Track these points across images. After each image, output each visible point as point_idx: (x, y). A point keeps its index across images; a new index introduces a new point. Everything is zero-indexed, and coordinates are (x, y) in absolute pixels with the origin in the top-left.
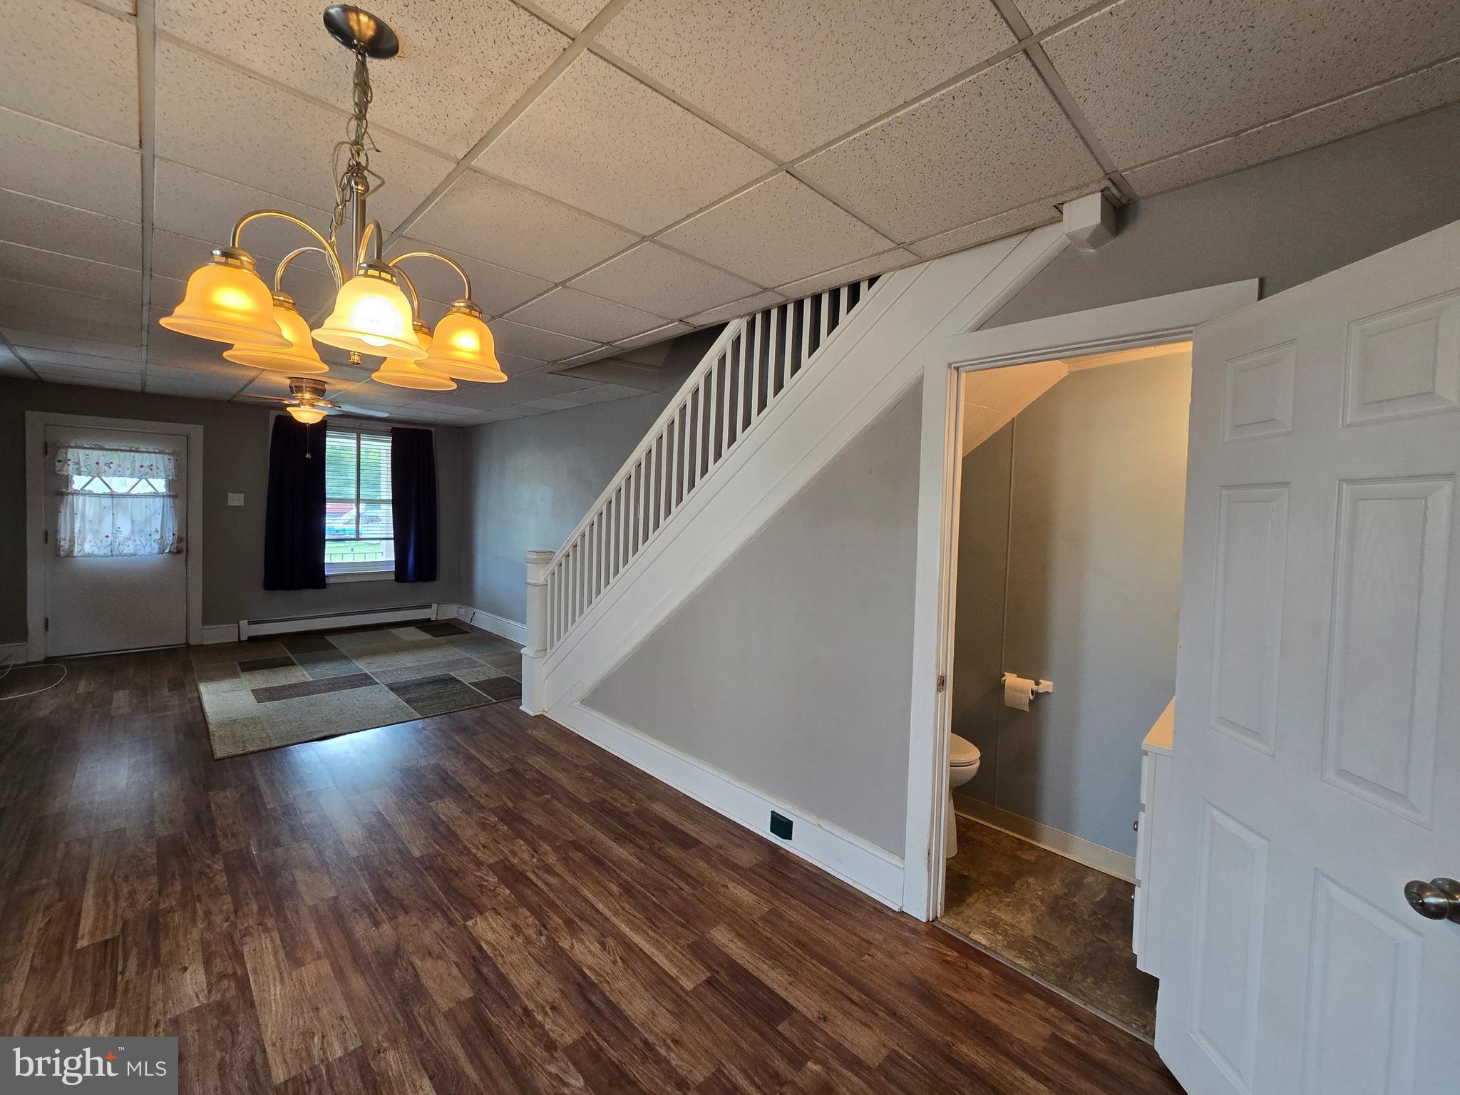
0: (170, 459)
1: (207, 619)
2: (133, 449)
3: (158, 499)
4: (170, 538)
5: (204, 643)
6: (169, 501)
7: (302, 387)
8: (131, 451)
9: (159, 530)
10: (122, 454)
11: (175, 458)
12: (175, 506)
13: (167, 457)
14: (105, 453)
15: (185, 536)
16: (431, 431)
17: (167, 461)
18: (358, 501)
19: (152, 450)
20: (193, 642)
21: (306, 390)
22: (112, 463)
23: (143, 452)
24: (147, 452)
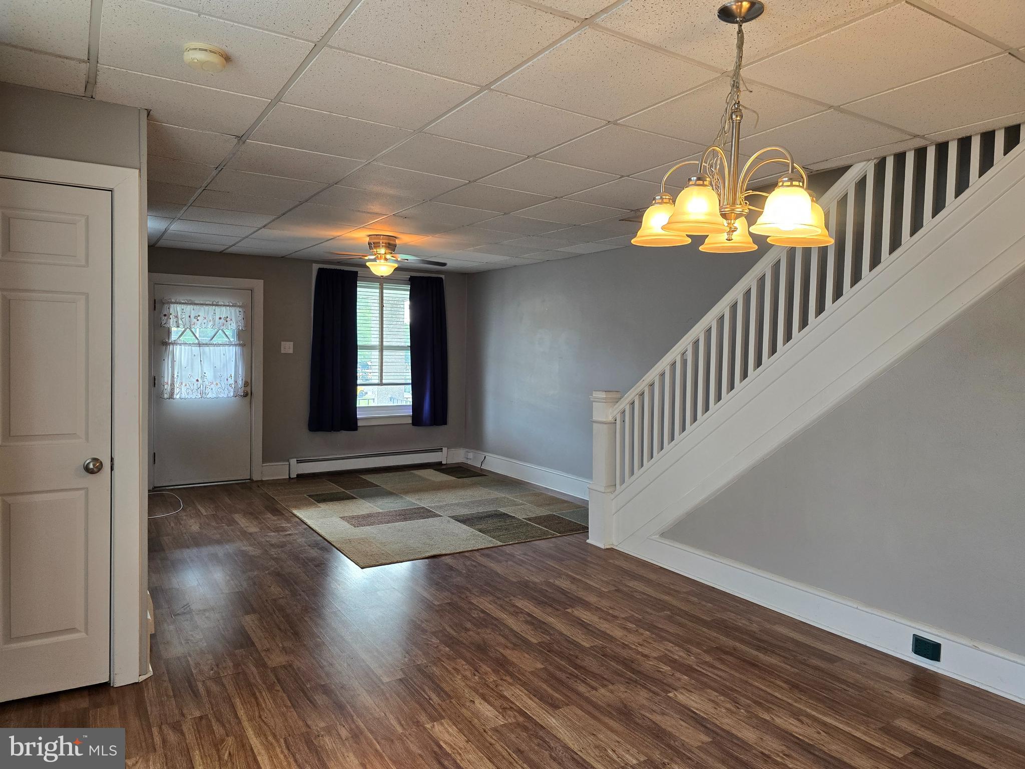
0: (240, 312)
1: (266, 458)
2: (214, 303)
3: (231, 347)
4: (240, 383)
5: (264, 479)
6: (238, 349)
7: (379, 243)
8: (213, 305)
9: (233, 376)
10: (207, 308)
11: (244, 310)
12: (243, 354)
13: (238, 309)
14: (195, 307)
15: (249, 382)
16: (442, 278)
17: (238, 312)
18: (382, 348)
19: (228, 304)
20: (256, 478)
21: (383, 246)
22: (199, 316)
23: (221, 305)
24: (224, 306)
